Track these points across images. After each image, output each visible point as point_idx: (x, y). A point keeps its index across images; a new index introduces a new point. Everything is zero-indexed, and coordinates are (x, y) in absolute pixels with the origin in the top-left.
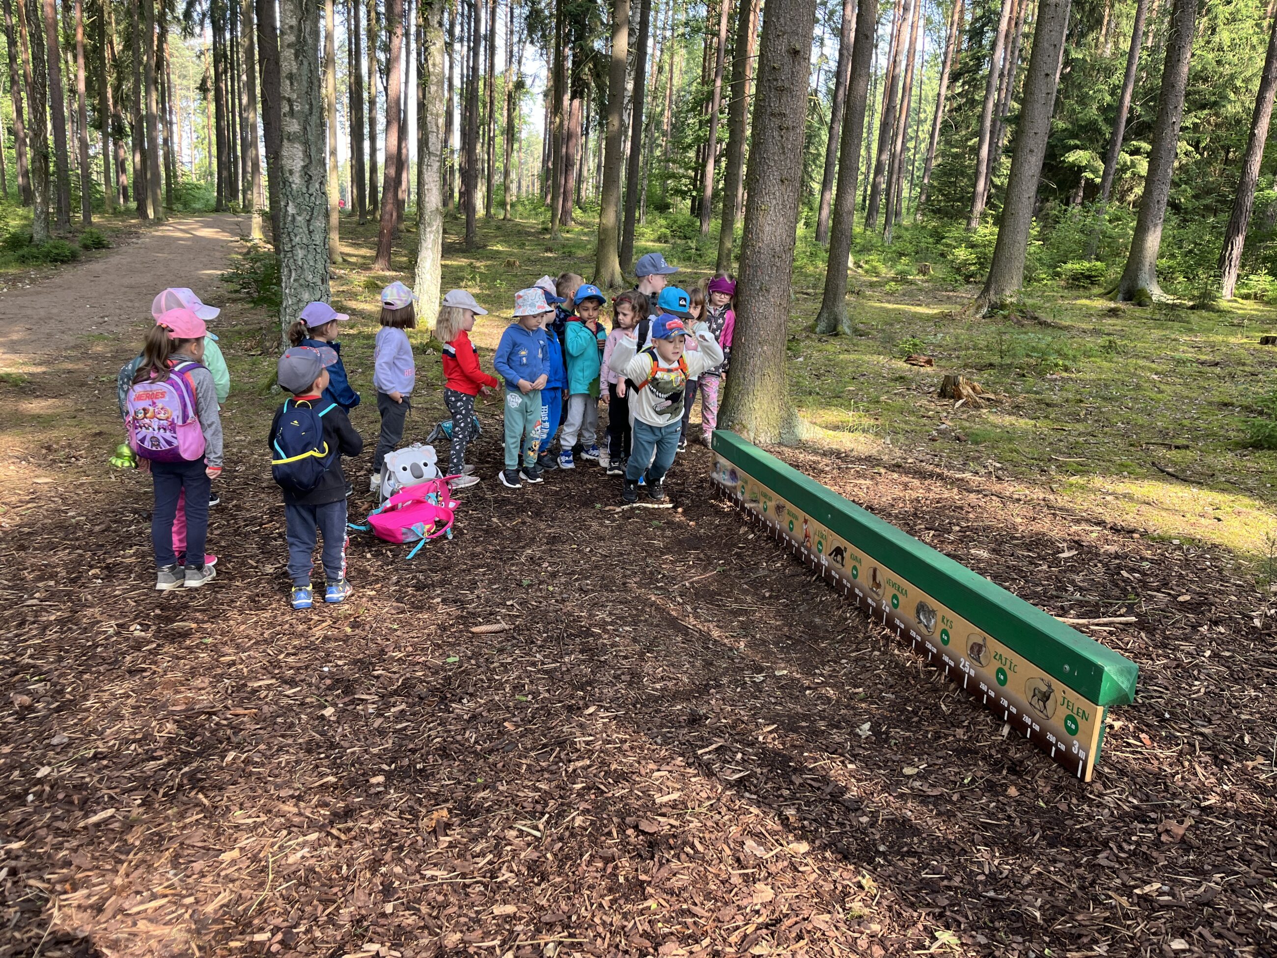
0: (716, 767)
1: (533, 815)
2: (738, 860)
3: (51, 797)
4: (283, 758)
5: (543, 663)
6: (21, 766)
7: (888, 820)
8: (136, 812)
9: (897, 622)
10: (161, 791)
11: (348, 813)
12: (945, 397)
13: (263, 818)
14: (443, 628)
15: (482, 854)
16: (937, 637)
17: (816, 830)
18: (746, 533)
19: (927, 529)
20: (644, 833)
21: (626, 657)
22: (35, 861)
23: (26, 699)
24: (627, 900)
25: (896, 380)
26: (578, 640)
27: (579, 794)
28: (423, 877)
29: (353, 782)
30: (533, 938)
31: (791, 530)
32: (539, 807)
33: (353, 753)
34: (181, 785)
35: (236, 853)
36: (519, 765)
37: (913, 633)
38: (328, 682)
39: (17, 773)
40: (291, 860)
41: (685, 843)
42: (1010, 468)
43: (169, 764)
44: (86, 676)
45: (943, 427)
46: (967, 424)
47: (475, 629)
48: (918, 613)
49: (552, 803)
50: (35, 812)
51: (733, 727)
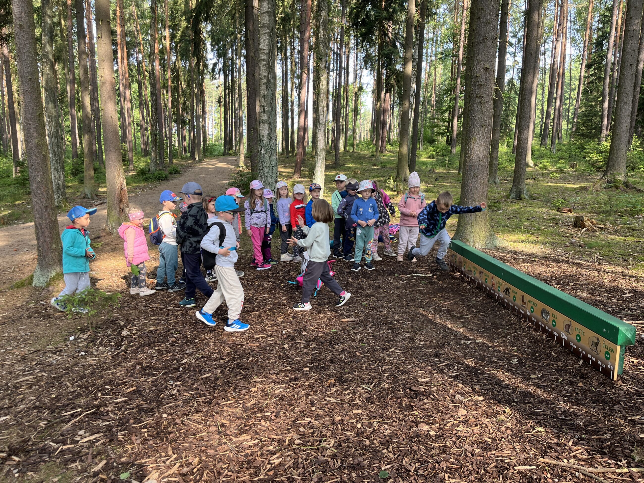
0: (445, 371)
1: (368, 383)
2: (452, 401)
3: (189, 369)
4: (270, 361)
5: (372, 333)
6: (176, 359)
7: (520, 392)
8: (219, 375)
9: (533, 319)
10: (227, 369)
11: (296, 379)
12: (576, 227)
13: (264, 379)
14: (329, 319)
15: (348, 394)
16: (550, 323)
17: (487, 393)
18: (466, 286)
19: (556, 284)
20: (413, 391)
21: (407, 332)
22: (185, 388)
23: (174, 339)
24: (406, 411)
25: (551, 219)
26: (387, 325)
27: (387, 377)
28: (326, 400)
29: (297, 369)
30: (369, 420)
31: (486, 282)
32: (371, 381)
33: (297, 360)
34: (234, 368)
35: (256, 389)
36: (363, 367)
37: (540, 323)
38: (285, 336)
39: (175, 361)
40: (276, 392)
41: (430, 394)
42: (607, 259)
43: (229, 361)
44: (195, 332)
45: (574, 240)
46: (587, 240)
47: (343, 320)
48: (542, 314)
49: (375, 380)
50: (184, 373)
51: (454, 358)
